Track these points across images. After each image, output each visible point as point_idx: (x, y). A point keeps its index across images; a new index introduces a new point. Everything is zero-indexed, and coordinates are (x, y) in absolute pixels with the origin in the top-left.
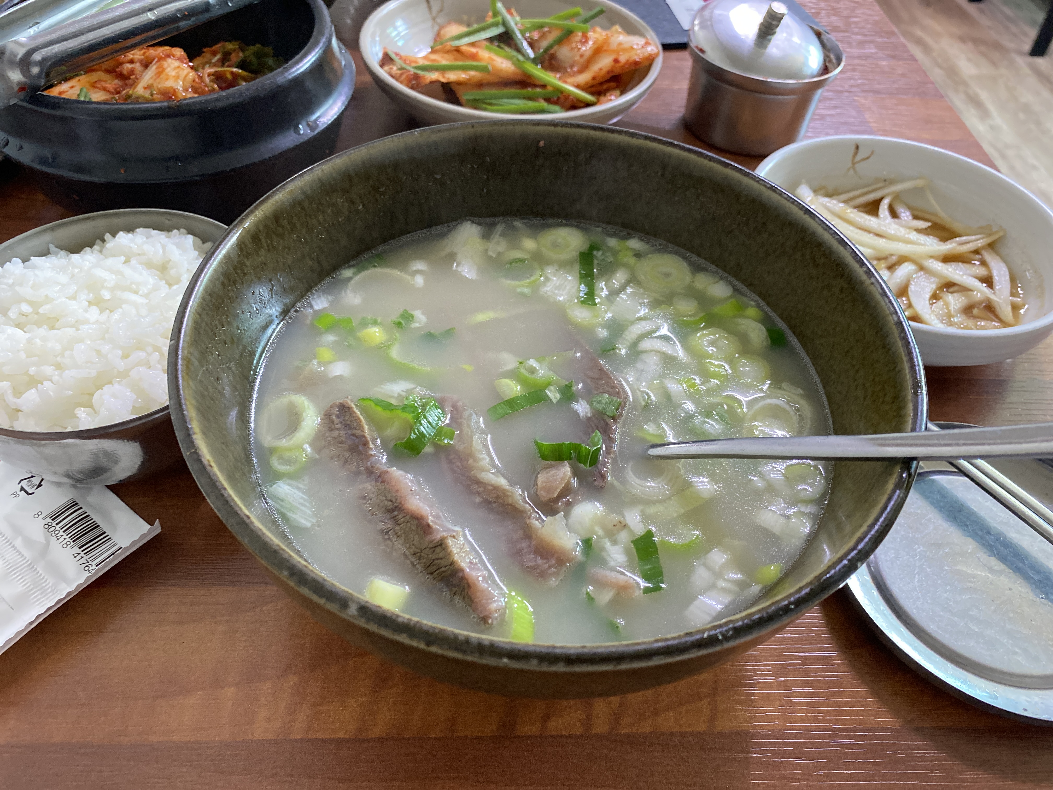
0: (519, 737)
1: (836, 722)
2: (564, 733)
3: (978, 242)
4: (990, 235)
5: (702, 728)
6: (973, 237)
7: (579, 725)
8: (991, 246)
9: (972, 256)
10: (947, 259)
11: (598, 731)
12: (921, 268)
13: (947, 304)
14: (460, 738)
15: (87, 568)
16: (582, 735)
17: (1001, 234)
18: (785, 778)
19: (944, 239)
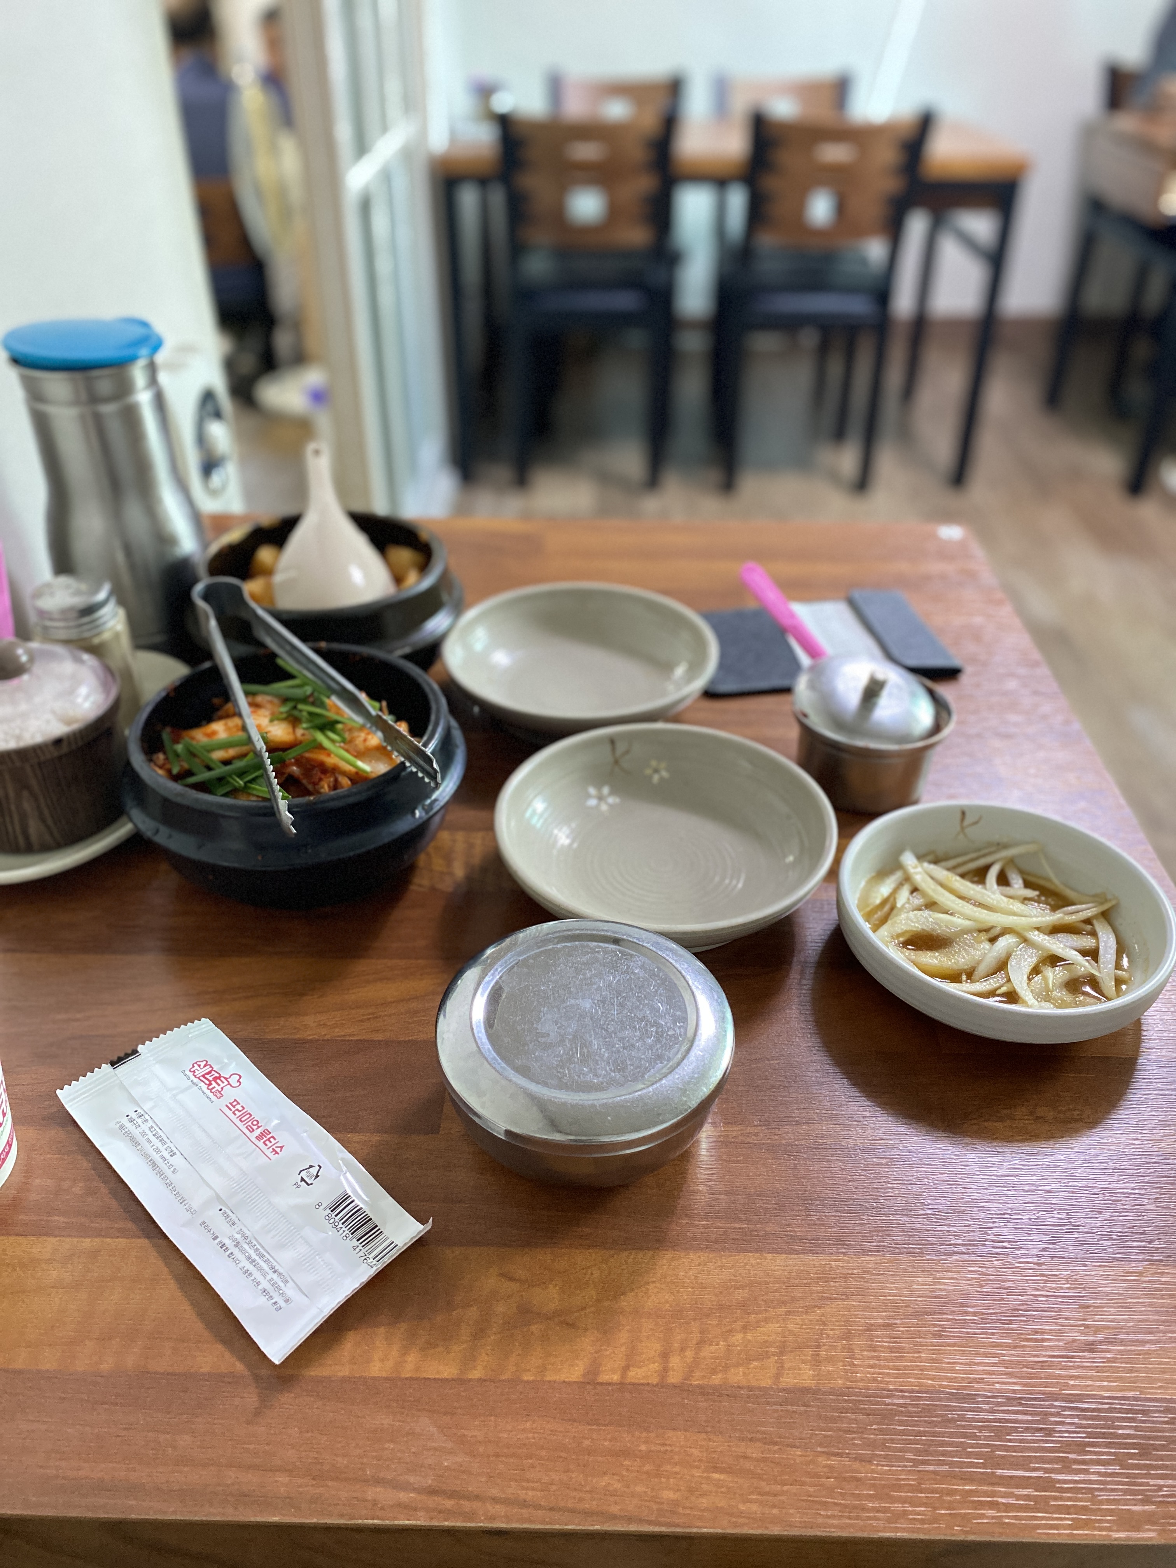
0: (601, 1384)
1: (894, 1383)
2: (642, 1381)
3: (1088, 911)
4: (1102, 904)
5: (767, 1383)
6: (1084, 906)
7: (655, 1375)
8: (1106, 915)
9: (1083, 926)
10: (1056, 930)
11: (672, 1381)
12: (1025, 940)
13: (1045, 979)
14: (549, 1382)
15: (365, 1261)
16: (657, 1385)
17: (1113, 903)
18: (841, 1431)
19: (1054, 908)
